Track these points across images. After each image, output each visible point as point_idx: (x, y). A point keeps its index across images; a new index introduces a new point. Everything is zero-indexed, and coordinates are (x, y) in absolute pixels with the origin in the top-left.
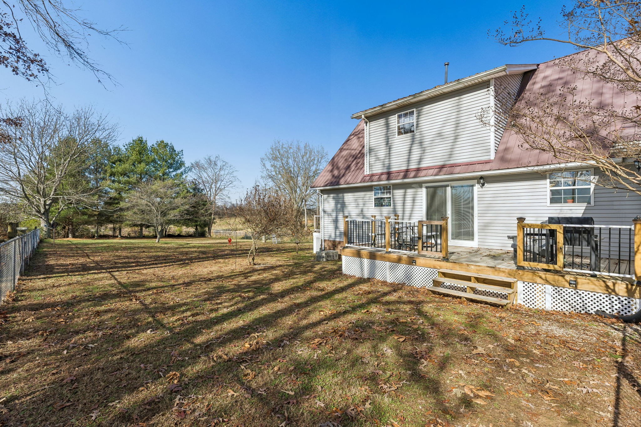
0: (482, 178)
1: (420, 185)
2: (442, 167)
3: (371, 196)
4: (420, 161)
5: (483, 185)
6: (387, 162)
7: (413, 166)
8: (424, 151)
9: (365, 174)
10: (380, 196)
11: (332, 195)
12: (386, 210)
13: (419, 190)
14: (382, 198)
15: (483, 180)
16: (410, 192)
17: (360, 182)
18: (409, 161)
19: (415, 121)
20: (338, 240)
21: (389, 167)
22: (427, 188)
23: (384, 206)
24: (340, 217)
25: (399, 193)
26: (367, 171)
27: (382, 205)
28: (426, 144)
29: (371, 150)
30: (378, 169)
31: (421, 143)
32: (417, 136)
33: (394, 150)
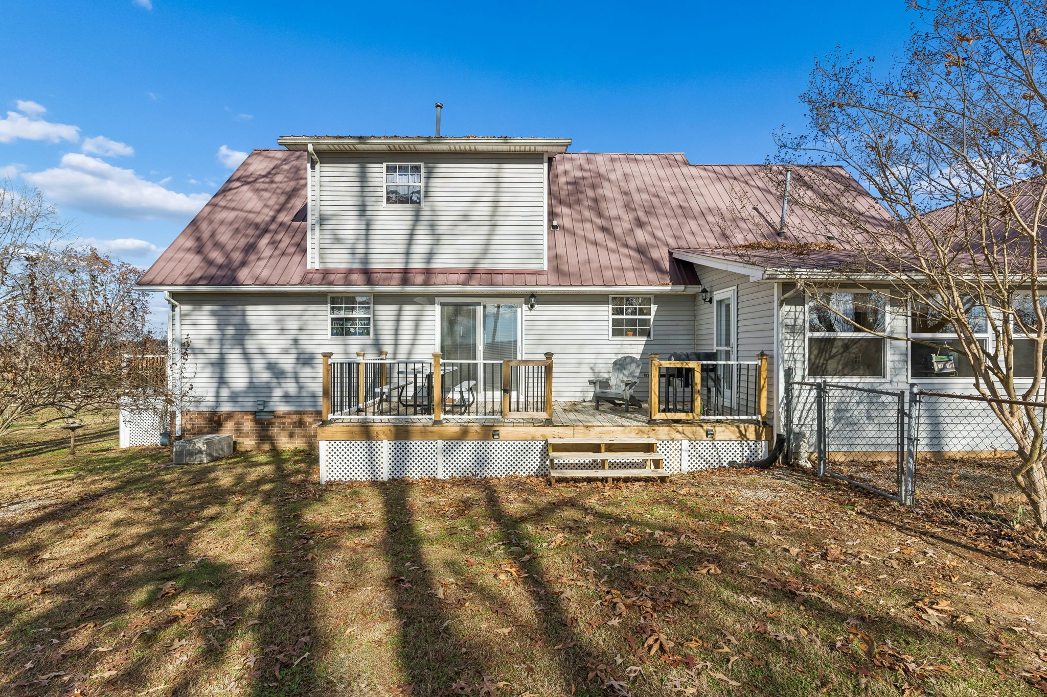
0: (532, 295)
1: (430, 299)
2: (471, 272)
3: (324, 314)
4: (430, 257)
5: (532, 306)
6: (360, 249)
7: (417, 264)
8: (437, 241)
9: (309, 267)
10: (342, 314)
11: (208, 307)
12: (355, 343)
13: (429, 308)
14: (347, 319)
15: (533, 299)
16: (409, 311)
17: (301, 284)
18: (408, 254)
19: (422, 185)
20: (226, 408)
21: (366, 259)
22: (443, 304)
23: (355, 334)
24: (234, 357)
25: (386, 312)
26: (313, 262)
27: (348, 333)
28: (442, 229)
29: (322, 220)
30: (339, 260)
31: (432, 226)
32: (426, 212)
33: (376, 230)
